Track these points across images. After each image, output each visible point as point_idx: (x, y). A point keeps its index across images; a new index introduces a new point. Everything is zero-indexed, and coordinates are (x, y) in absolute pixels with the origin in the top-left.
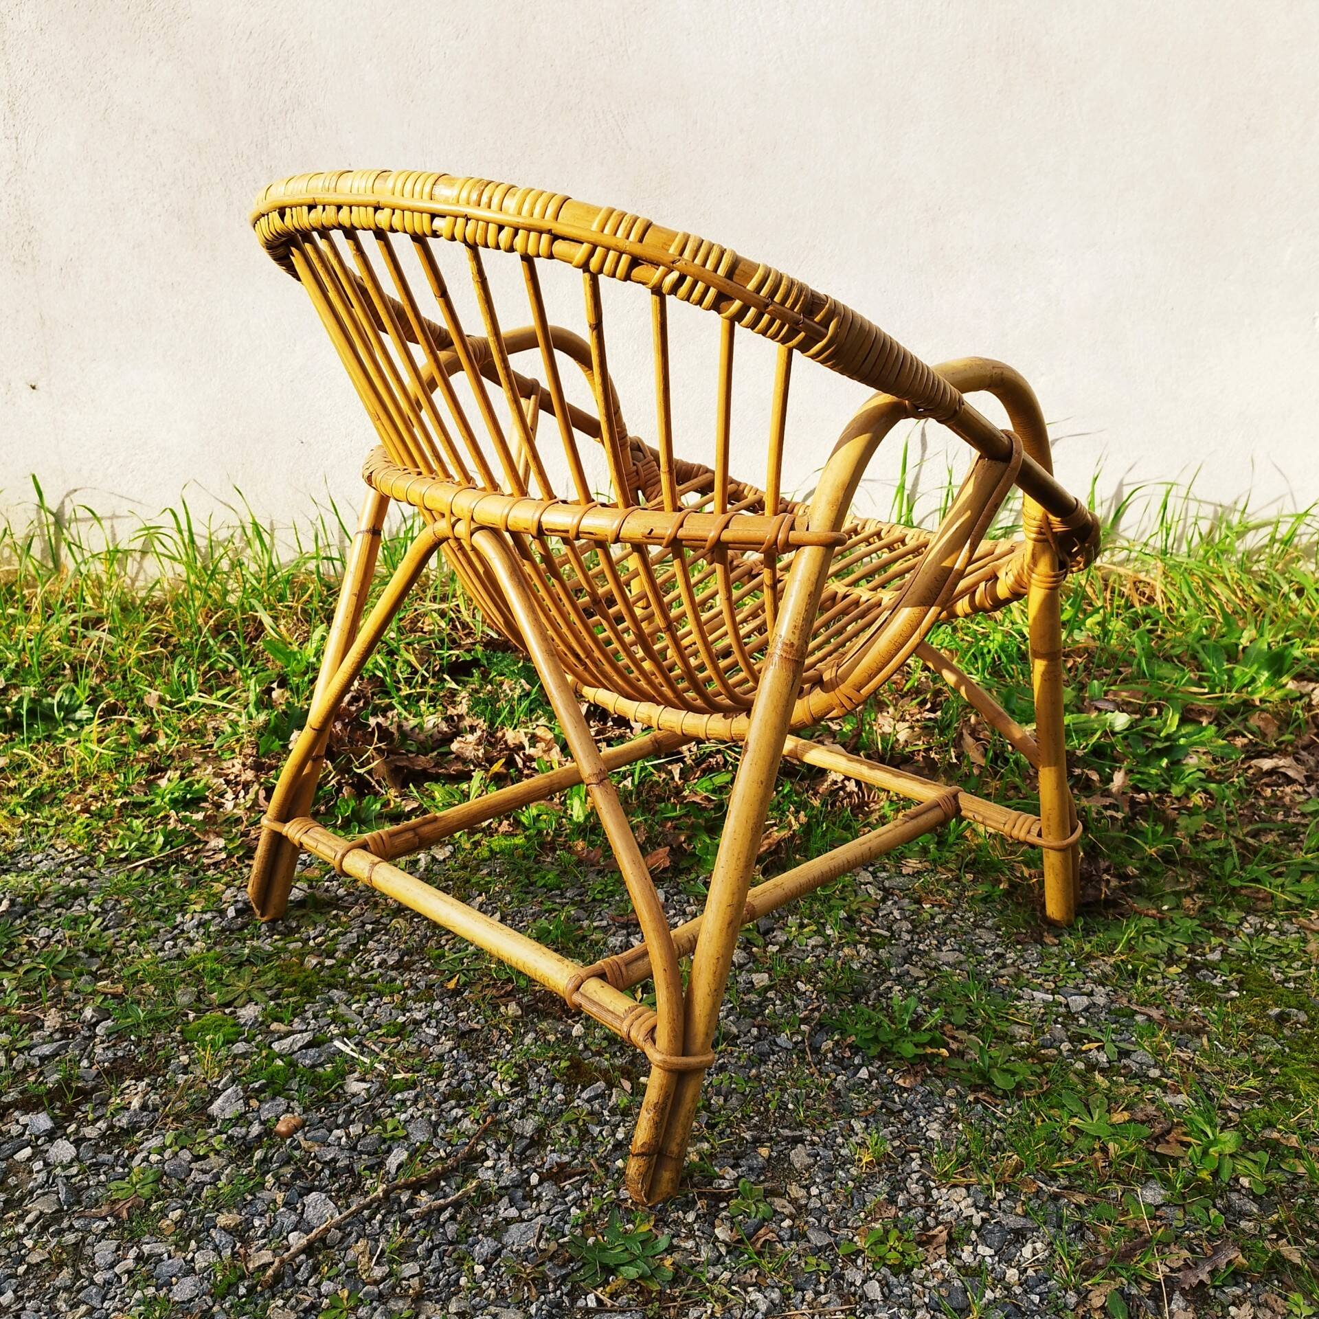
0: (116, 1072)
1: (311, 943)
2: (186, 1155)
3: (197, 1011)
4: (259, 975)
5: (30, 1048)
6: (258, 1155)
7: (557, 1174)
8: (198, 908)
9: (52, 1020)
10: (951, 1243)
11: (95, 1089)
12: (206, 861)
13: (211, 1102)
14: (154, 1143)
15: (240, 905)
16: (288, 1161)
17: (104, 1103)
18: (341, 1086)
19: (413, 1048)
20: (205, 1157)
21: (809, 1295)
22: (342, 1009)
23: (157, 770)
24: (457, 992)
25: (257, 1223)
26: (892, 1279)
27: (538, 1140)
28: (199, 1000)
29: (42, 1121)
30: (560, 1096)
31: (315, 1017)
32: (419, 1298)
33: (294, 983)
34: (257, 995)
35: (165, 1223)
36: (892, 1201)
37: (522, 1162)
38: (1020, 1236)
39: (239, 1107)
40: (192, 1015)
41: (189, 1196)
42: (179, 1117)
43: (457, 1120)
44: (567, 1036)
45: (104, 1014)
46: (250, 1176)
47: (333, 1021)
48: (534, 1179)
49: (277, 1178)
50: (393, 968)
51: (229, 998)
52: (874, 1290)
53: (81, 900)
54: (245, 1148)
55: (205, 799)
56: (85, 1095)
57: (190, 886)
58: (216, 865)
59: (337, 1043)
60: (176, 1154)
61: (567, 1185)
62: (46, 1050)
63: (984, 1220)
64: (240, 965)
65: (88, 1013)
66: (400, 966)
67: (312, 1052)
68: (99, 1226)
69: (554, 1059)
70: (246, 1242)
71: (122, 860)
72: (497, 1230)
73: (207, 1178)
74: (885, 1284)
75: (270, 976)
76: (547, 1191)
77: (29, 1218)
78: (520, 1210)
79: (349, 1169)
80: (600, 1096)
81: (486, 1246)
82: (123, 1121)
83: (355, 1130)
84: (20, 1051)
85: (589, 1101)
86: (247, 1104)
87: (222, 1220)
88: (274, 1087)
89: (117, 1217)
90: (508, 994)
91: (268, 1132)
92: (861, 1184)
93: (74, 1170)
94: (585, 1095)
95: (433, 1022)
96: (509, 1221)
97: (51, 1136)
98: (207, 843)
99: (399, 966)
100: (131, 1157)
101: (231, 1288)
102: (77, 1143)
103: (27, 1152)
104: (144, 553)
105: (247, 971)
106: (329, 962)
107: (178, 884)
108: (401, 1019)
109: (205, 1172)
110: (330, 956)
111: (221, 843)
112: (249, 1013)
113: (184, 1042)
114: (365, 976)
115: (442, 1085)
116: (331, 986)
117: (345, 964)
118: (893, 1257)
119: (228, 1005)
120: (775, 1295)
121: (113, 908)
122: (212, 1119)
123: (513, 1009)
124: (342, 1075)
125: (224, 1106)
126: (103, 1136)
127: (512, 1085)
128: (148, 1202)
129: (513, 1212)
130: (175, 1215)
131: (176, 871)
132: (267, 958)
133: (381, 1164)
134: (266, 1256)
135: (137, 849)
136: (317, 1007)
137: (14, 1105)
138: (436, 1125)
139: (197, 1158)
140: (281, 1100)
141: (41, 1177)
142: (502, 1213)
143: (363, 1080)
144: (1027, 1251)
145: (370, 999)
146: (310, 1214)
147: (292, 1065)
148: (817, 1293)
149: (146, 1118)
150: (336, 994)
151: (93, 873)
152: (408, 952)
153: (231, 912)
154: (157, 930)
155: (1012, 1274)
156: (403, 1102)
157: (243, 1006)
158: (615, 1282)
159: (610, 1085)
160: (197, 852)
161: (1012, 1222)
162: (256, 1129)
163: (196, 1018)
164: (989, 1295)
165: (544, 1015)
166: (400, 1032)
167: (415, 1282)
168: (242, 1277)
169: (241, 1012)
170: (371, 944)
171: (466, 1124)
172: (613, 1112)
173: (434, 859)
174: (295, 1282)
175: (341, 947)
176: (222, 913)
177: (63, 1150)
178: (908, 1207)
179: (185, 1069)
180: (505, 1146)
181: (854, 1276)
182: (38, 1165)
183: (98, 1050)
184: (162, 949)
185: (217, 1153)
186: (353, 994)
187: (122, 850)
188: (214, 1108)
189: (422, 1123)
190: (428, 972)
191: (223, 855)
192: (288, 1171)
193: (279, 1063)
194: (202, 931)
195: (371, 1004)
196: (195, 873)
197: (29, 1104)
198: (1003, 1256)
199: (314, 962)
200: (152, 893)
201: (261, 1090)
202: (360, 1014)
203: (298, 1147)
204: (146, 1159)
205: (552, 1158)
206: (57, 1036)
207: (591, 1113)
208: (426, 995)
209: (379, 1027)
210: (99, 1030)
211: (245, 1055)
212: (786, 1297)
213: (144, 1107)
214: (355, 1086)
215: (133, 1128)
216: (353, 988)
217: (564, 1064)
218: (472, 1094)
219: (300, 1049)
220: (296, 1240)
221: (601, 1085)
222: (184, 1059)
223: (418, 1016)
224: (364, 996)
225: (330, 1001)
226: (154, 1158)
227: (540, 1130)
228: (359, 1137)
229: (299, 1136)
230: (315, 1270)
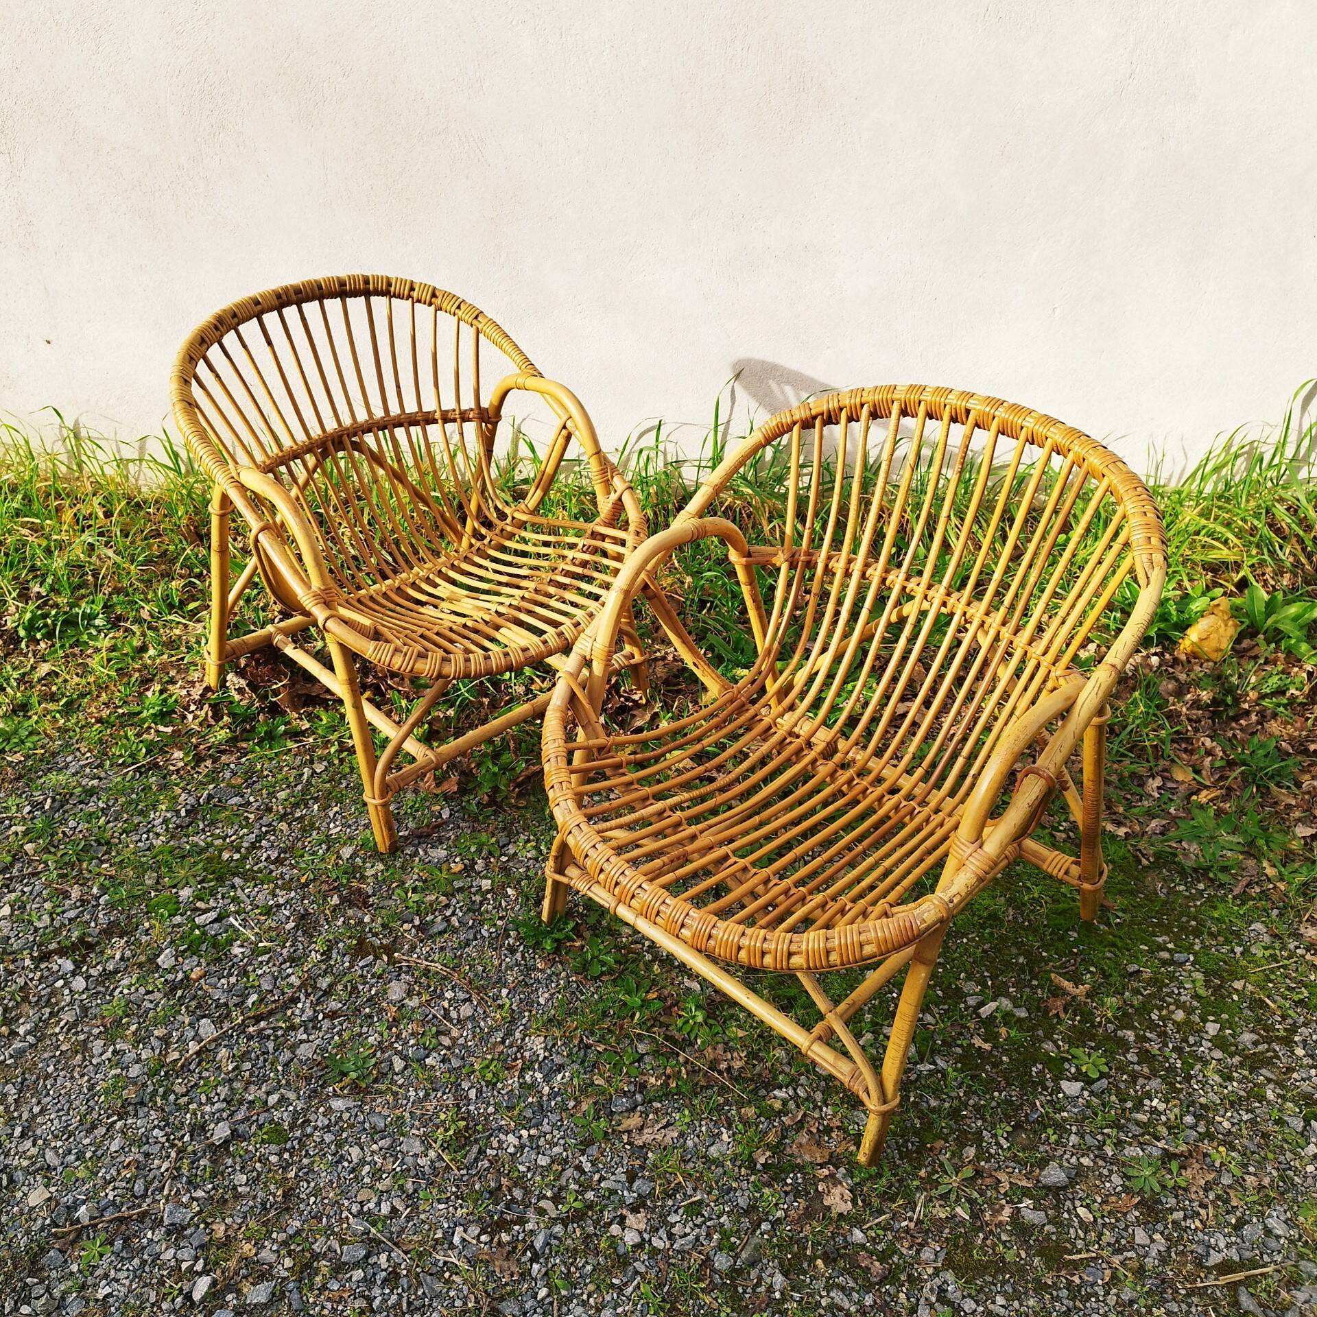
0: (110, 931)
1: (228, 840)
2: (142, 990)
3: (157, 890)
4: (194, 864)
5: (63, 912)
6: (179, 993)
7: (333, 1015)
8: (163, 807)
9: (75, 892)
10: (522, 1070)
11: (98, 943)
12: (172, 768)
13: (159, 956)
14: (126, 982)
15: (189, 807)
16: (194, 997)
17: (102, 952)
18: (229, 950)
19: (274, 925)
20: (153, 992)
21: (439, 1094)
22: (239, 892)
23: (146, 682)
24: (306, 885)
25: (174, 1034)
26: (484, 1089)
27: (327, 993)
28: (158, 882)
29: (68, 965)
30: (347, 964)
31: (223, 898)
32: (249, 1083)
33: (214, 871)
34: (191, 880)
35: (128, 1032)
36: (503, 1042)
37: (317, 1004)
38: (560, 1068)
39: (172, 962)
40: (153, 894)
41: (142, 1016)
42: (140, 965)
43: (289, 976)
44: (361, 921)
45: (104, 890)
46: (173, 1006)
47: (233, 901)
48: (321, 1016)
49: (187, 1008)
50: (273, 863)
51: (175, 882)
52: (472, 1094)
53: (94, 798)
54: (174, 987)
55: (175, 711)
56: (90, 947)
57: (160, 788)
58: (177, 772)
59: (231, 919)
60: (137, 990)
61: (336, 1022)
62: (72, 914)
63: (545, 1058)
64: (183, 857)
65: (95, 890)
66: (279, 861)
67: (216, 925)
68: (96, 1031)
69: (350, 938)
70: (168, 1044)
71: (121, 765)
72: (293, 1048)
73: (151, 1006)
74: (480, 1091)
75: (200, 865)
76: (326, 1024)
77: (62, 1024)
78: (309, 1035)
79: (226, 1004)
80: (369, 965)
81: (286, 1056)
82: (110, 967)
83: (233, 980)
84: (58, 914)
85: (362, 968)
86: (176, 960)
87: (156, 1033)
88: (193, 949)
89: (105, 1026)
90: (335, 888)
91: (187, 978)
92: (492, 1030)
93: (84, 996)
94: (360, 964)
95: (288, 906)
96: (301, 1042)
97: (74, 974)
98: (172, 754)
99: (277, 861)
100: (114, 989)
101: (157, 1073)
102: (87, 979)
103: (61, 982)
105: (187, 862)
106: (237, 856)
107: (154, 786)
108: (271, 902)
109: (151, 1002)
110: (238, 851)
111: (181, 755)
112: (185, 893)
113: (147, 913)
114: (256, 868)
115: (285, 952)
116: (235, 875)
117: (245, 858)
118: (489, 1076)
119: (174, 887)
120: (421, 1094)
121: (113, 806)
122: (158, 967)
123: (335, 900)
124: (230, 943)
125: (165, 960)
126: (100, 975)
127: (322, 955)
128: (121, 1019)
129: (305, 1037)
130: (133, 1028)
131: (153, 775)
132: (202, 851)
133: (243, 1002)
134: (176, 1055)
135: (130, 756)
136: (224, 890)
137: (54, 952)
138: (276, 979)
139: (148, 992)
140: (195, 958)
141: (68, 999)
142: (299, 1037)
143: (242, 946)
144: (559, 1077)
145: (256, 886)
146: (201, 1031)
147: (204, 933)
148: (444, 1093)
149: (123, 965)
150: (237, 881)
151: (103, 775)
152: (285, 850)
153: (183, 813)
154: (138, 825)
155: (546, 1090)
156: (261, 962)
157: (183, 888)
158: (346, 1080)
159: (376, 958)
160: (166, 760)
161: (558, 1060)
162: (180, 976)
163: (156, 896)
164: (530, 1100)
165: (352, 905)
166: (268, 912)
167: (247, 1074)
168: (163, 1066)
169: (181, 893)
170: (264, 843)
171: (293, 979)
172: (373, 976)
173: (314, 772)
174: (189, 1070)
175: (245, 844)
176: (178, 812)
177: (79, 983)
178: (511, 1046)
179: (147, 933)
180: (310, 995)
181: (465, 1085)
182: (67, 992)
183: (100, 916)
184: (140, 840)
185: (159, 990)
186: (246, 881)
187: (121, 756)
188: (159, 960)
189: (269, 977)
190: (293, 867)
191: (182, 763)
192: (193, 1004)
193: (197, 932)
194: (164, 827)
195: (256, 889)
196: (164, 778)
197: (62, 952)
198: (547, 1079)
199: (228, 855)
200: (137, 794)
201: (185, 951)
202: (249, 897)
203: (201, 989)
204: (121, 992)
205: (334, 1005)
206: (78, 904)
207: (361, 976)
208: (287, 887)
209: (258, 907)
210: (102, 901)
211: (179, 925)
212: (427, 1095)
213: (122, 959)
214: (236, 950)
215: (116, 971)
216: (249, 876)
217: (354, 942)
218: (299, 958)
219: (211, 922)
220: (193, 1047)
221: (371, 957)
222: (147, 925)
223: (281, 901)
224: (252, 884)
225: (233, 887)
226: (126, 991)
227: (331, 986)
228: (234, 985)
229: (202, 981)
230: (199, 1064)
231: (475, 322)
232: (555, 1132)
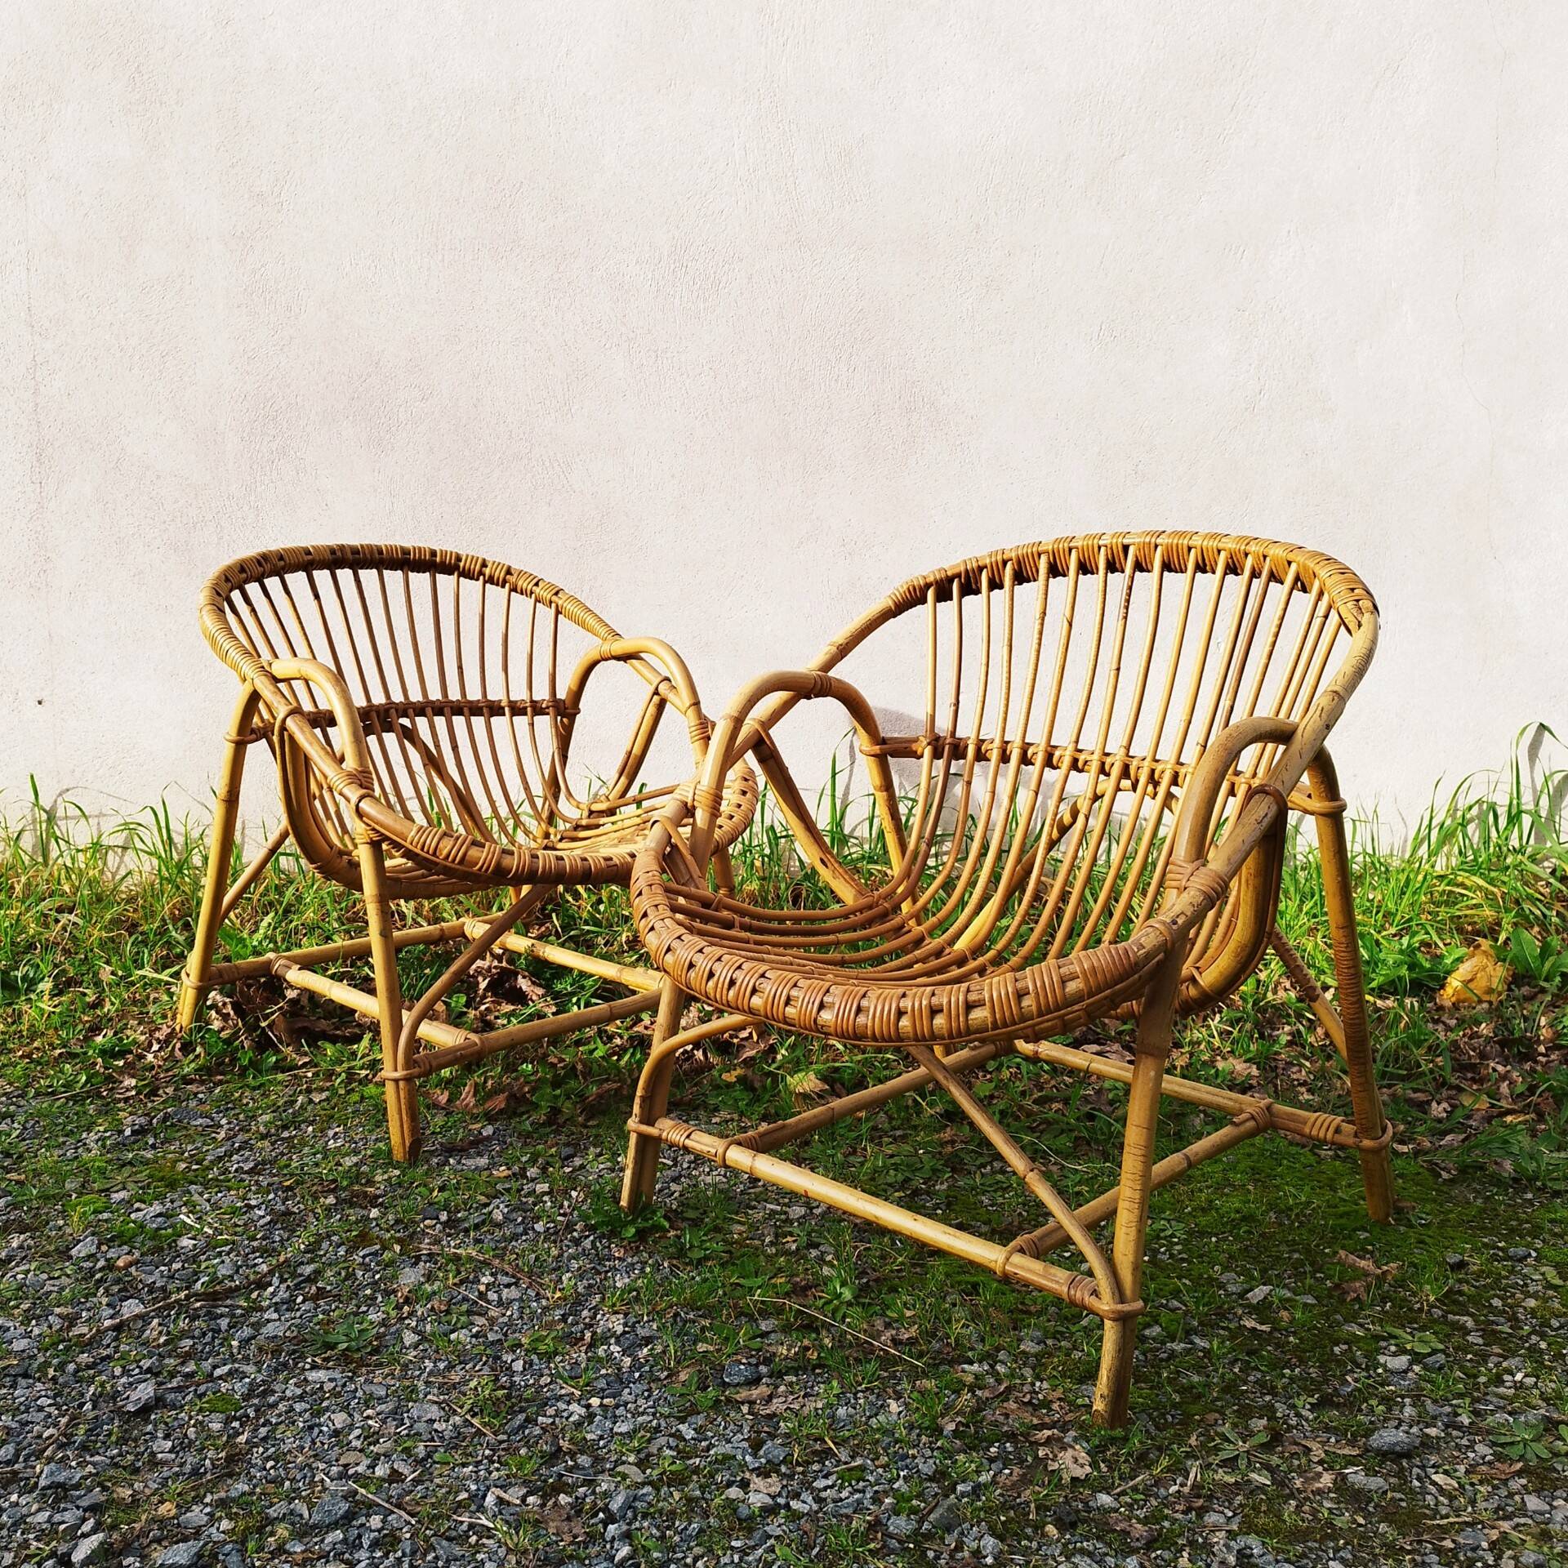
0: (7, 1228)
1: (186, 1154)
2: (44, 1276)
3: (80, 1193)
4: (136, 1173)
6: (98, 1277)
7: (318, 1297)
8: (101, 1129)
10: (592, 1345)
12: (118, 1096)
13: (72, 1247)
14: (23, 1268)
15: (136, 1127)
16: (118, 1281)
18: (175, 1241)
19: (241, 1222)
20: (59, 1278)
21: (469, 1366)
22: (196, 1197)
23: (95, 1029)
24: (290, 1188)
25: (84, 1314)
26: (536, 1361)
27: (313, 1278)
28: (83, 1187)
30: (342, 1254)
31: (172, 1201)
33: (162, 1179)
34: (130, 1185)
35: (17, 1311)
36: (563, 1320)
37: (296, 1289)
38: (648, 1341)
39: (93, 1250)
40: (74, 1196)
41: (39, 1298)
42: (45, 1255)
43: (257, 1265)
44: (365, 1218)
45: (6, 1193)
46: (87, 1289)
47: (185, 1204)
48: (300, 1299)
49: (107, 1290)
50: (246, 1172)
51: (107, 1186)
52: (518, 1366)
53: (9, 1120)
54: (89, 1274)
55: (131, 1052)
57: (99, 1113)
58: (126, 1100)
59: (182, 1217)
60: (37, 1275)
61: (321, 1302)
63: (625, 1333)
64: (123, 1166)
67: (160, 1220)
69: (348, 1231)
70: (72, 1324)
71: (49, 1094)
72: (258, 1325)
73: (56, 1289)
74: (529, 1363)
75: (145, 1174)
76: (306, 1306)
78: (281, 1315)
79: (163, 1288)
80: (375, 1254)
81: (247, 1332)
85: (363, 1256)
86: (98, 1247)
87: (59, 1311)
88: (120, 1239)
90: (331, 1190)
91: (109, 1265)
92: (548, 1309)
94: (361, 1253)
95: (264, 1207)
96: (269, 1321)
98: (121, 1082)
99: (251, 1172)
101: (55, 1344)
104: (125, 848)
105: (127, 1170)
106: (195, 1167)
107: (91, 1112)
108: (239, 1205)
109: (55, 1286)
110: (198, 1163)
111: (133, 1082)
112: (119, 1196)
113: (63, 1212)
114: (221, 1177)
115: (254, 1244)
116: (192, 1183)
117: (209, 1168)
118: (543, 1350)
119: (102, 1191)
120: (442, 1365)
121: (33, 1126)
122: (71, 1258)
123: (330, 1200)
124: (179, 1235)
125: (82, 1249)
127: (308, 1245)
129: (274, 1317)
130: (26, 1307)
131: (91, 1103)
132: (146, 1162)
134: (84, 1331)
135: (63, 1086)
136: (176, 1195)
138: (239, 1267)
139: (52, 1278)
140: (125, 1247)
142: (266, 1316)
143: (193, 1239)
145: (220, 1192)
146: (124, 1310)
147: (142, 1226)
149: (20, 1254)
150: (194, 1187)
151: (23, 1103)
152: (264, 1163)
153: (128, 1132)
154: (64, 1143)
155: (627, 1362)
156: (220, 1253)
157: (117, 1192)
158: (332, 1352)
159: (384, 1248)
160: (113, 1088)
162: (101, 1263)
163: (78, 1198)
165: (353, 1204)
166: (235, 1212)
168: (63, 1341)
169: (114, 1195)
170: (235, 1157)
172: (378, 1264)
173: (311, 1101)
174: (101, 1346)
175: (209, 1158)
176: (121, 1132)
178: (575, 1324)
179: (59, 1228)
180: (286, 1280)
181: (508, 1358)
184: (64, 1155)
185: (68, 1276)
186: (207, 1188)
187: (51, 1086)
188: (73, 1251)
189: (229, 1265)
190: (273, 1175)
191: (133, 1093)
192: (116, 1287)
193: (132, 1225)
194: (100, 1143)
195: (220, 1195)
196: (107, 1105)
198: (627, 1352)
199: (184, 1166)
200: (67, 1117)
201: (112, 1240)
202: (208, 1201)
203: (129, 1275)
204: (14, 1276)
207: (361, 1264)
208: (265, 1190)
209: (220, 1208)
211: (107, 1221)
212: (451, 1366)
213: (21, 1248)
214: (186, 1242)
216: (211, 1184)
217: (355, 1234)
218: (274, 1250)
219: (152, 1218)
220: (109, 1323)
221: (378, 1247)
222: (61, 1222)
223: (253, 1202)
224: (216, 1189)
225: (188, 1192)
226: (20, 1276)
227: (317, 1272)
228: (178, 1271)
229: (133, 1270)
231: (554, 598)
232: (641, 1401)
